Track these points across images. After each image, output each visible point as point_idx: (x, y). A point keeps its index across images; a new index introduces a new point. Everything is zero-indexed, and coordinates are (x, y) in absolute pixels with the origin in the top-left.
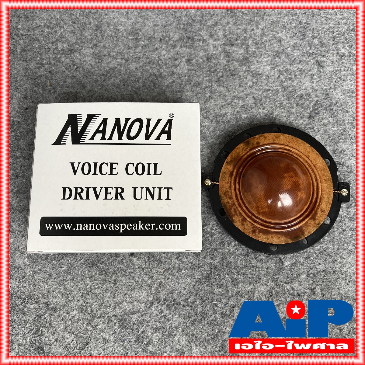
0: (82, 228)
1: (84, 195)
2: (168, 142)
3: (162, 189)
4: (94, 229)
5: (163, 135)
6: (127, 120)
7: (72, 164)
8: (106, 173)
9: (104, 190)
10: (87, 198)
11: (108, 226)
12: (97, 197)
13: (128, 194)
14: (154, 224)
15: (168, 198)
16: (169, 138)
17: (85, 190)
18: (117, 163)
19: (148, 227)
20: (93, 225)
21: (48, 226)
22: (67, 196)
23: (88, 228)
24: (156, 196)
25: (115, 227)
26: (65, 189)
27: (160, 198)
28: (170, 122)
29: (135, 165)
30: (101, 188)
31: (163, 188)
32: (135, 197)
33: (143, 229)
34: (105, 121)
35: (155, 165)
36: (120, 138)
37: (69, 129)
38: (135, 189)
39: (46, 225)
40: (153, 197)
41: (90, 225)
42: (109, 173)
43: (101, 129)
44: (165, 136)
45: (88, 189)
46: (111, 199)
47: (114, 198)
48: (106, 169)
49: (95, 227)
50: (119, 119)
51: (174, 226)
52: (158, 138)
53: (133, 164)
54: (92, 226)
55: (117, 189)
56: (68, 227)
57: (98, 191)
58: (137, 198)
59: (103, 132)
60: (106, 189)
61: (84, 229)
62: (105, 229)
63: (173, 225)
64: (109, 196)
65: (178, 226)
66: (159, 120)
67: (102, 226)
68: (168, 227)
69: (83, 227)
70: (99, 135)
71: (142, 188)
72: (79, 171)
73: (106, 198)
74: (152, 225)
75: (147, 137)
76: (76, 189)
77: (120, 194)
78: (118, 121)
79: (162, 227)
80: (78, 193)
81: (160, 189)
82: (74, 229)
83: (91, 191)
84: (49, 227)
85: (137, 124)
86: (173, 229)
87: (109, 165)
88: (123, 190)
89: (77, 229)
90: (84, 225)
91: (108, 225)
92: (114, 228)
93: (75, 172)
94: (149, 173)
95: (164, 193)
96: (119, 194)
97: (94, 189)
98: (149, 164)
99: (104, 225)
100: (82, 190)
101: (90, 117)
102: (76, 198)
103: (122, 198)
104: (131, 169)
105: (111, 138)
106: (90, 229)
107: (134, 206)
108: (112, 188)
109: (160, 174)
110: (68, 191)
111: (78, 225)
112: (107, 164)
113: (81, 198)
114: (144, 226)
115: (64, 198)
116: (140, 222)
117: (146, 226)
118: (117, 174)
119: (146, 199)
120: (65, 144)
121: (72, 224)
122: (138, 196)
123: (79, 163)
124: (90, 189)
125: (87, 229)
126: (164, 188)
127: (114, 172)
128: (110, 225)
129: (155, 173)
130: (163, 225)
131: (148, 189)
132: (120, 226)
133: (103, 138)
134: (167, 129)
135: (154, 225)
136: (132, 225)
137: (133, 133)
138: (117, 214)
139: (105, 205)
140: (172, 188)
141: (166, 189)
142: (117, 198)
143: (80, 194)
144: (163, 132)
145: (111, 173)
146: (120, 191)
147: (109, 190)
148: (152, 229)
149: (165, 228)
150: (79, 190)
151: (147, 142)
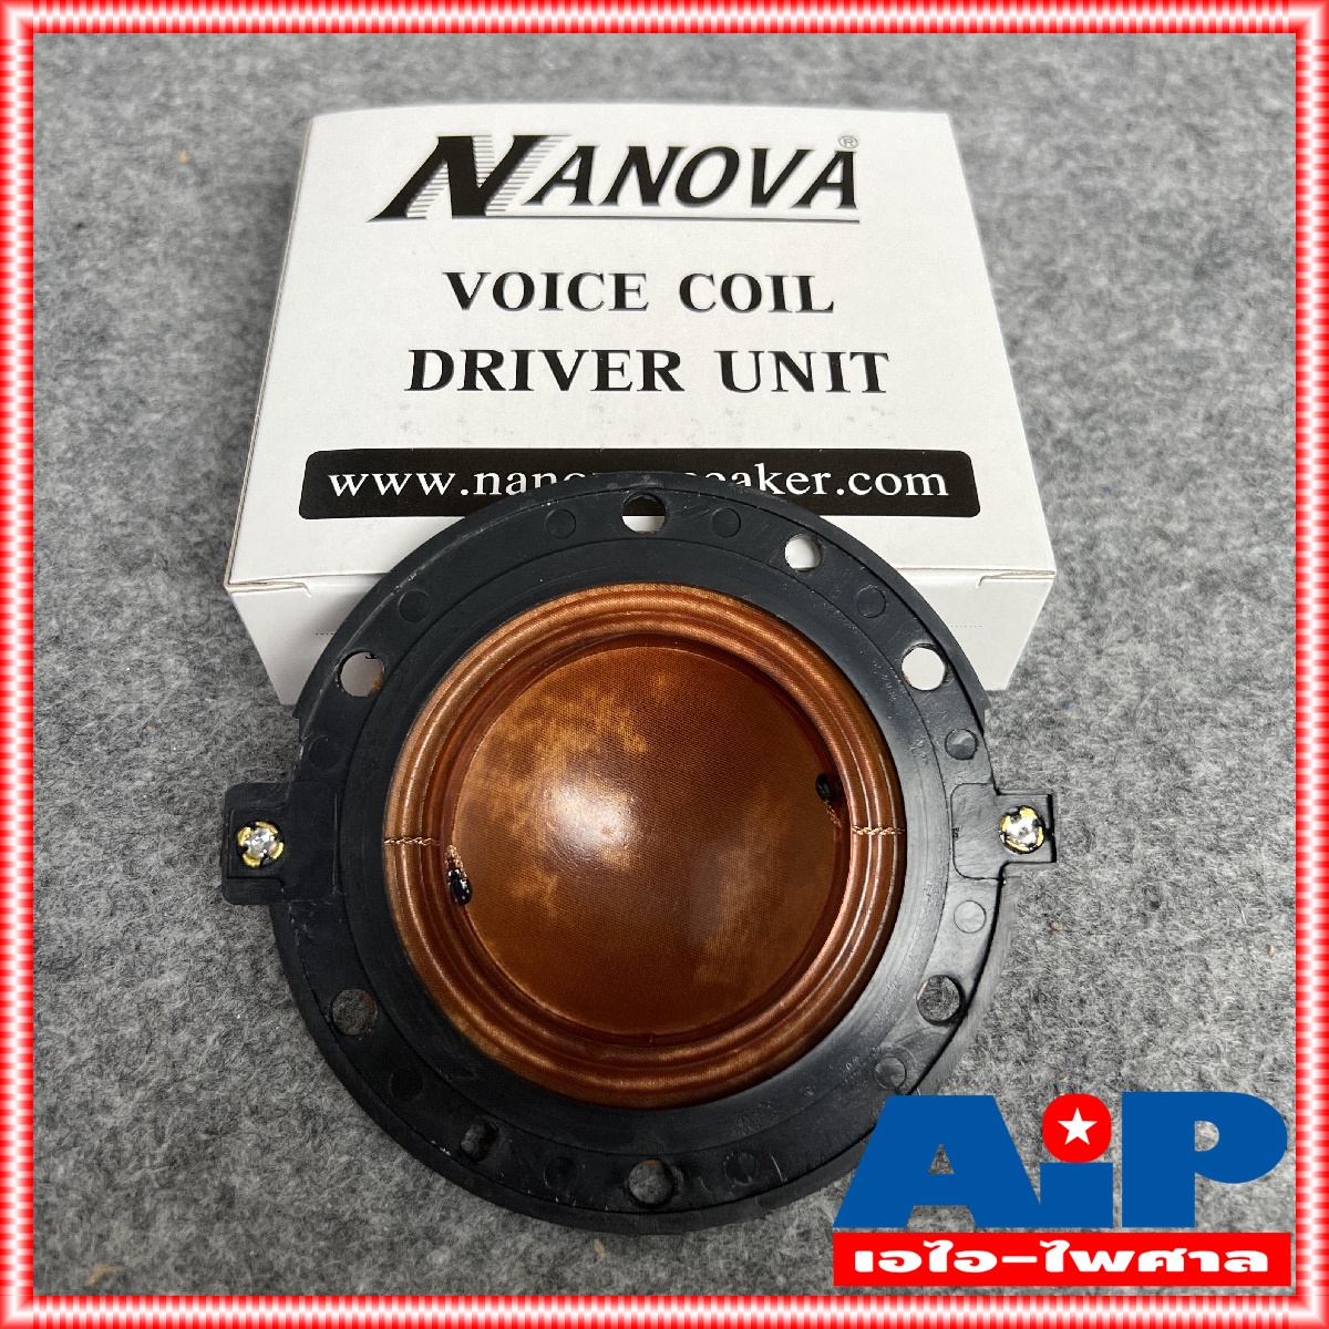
0: (502, 490)
1: (506, 374)
2: (847, 214)
3: (844, 359)
5: (821, 193)
6: (675, 152)
7: (455, 279)
8: (599, 306)
9: (591, 358)
10: (522, 385)
12: (564, 382)
13: (698, 371)
14: (828, 475)
15: (873, 385)
16: (848, 204)
17: (510, 362)
18: (644, 275)
19: (797, 486)
20: (552, 476)
22: (431, 378)
24: (822, 376)
26: (420, 357)
27: (838, 385)
28: (843, 158)
29: (719, 282)
30: (581, 353)
31: (848, 355)
32: (729, 383)
33: (777, 491)
34: (586, 153)
35: (804, 281)
37: (442, 177)
38: (726, 358)
39: (333, 478)
40: (807, 384)
41: (538, 477)
42: (611, 300)
43: (571, 175)
45: (523, 357)
46: (628, 388)
47: (639, 382)
48: (597, 292)
50: (643, 149)
51: (918, 484)
52: (803, 204)
53: (711, 278)
55: (648, 357)
56: (435, 484)
57: (567, 361)
58: (738, 384)
59: (582, 184)
60: (603, 356)
61: (509, 490)
63: (909, 478)
64: (614, 379)
65: (934, 485)
66: (802, 153)
68: (888, 484)
69: (504, 484)
70: (565, 192)
71: (757, 354)
72: (484, 298)
73: (603, 384)
74: (818, 477)
75: (761, 199)
76: (471, 356)
77: (664, 372)
78: (637, 154)
79: (860, 483)
80: (478, 371)
81: (835, 358)
82: (464, 492)
83: (538, 368)
84: (345, 485)
85: (716, 163)
86: (912, 492)
87: (611, 282)
88: (674, 360)
89: (480, 491)
90: (510, 478)
93: (465, 301)
94: (780, 304)
95: (854, 372)
96: (659, 371)
97: (552, 357)
98: (777, 280)
100: (497, 359)
101: (523, 145)
102: (470, 384)
103: (673, 386)
104: (703, 292)
105: (612, 197)
107: (730, 413)
108: (628, 352)
109: (830, 310)
110: (433, 363)
111: (480, 477)
112: (601, 277)
113: (495, 386)
114: (780, 483)
115: (417, 384)
116: (761, 467)
117: (789, 482)
118: (645, 308)
119: (780, 388)
120: (424, 218)
121: (451, 476)
122: (743, 373)
123: (483, 275)
124: (530, 355)
125: (524, 491)
126: (853, 355)
127: (631, 298)
129: (807, 305)
130: (867, 477)
131: (782, 357)
133: (582, 197)
134: (835, 179)
135: (824, 479)
136: (728, 477)
137: (701, 189)
138: (655, 442)
139: (601, 409)
140: (884, 355)
141: (860, 360)
142: (649, 385)
143: (487, 373)
144: (821, 185)
145: (620, 303)
146: (661, 361)
147: (614, 361)
148: (820, 491)
149: (875, 487)
150: (484, 361)
151: (760, 211)
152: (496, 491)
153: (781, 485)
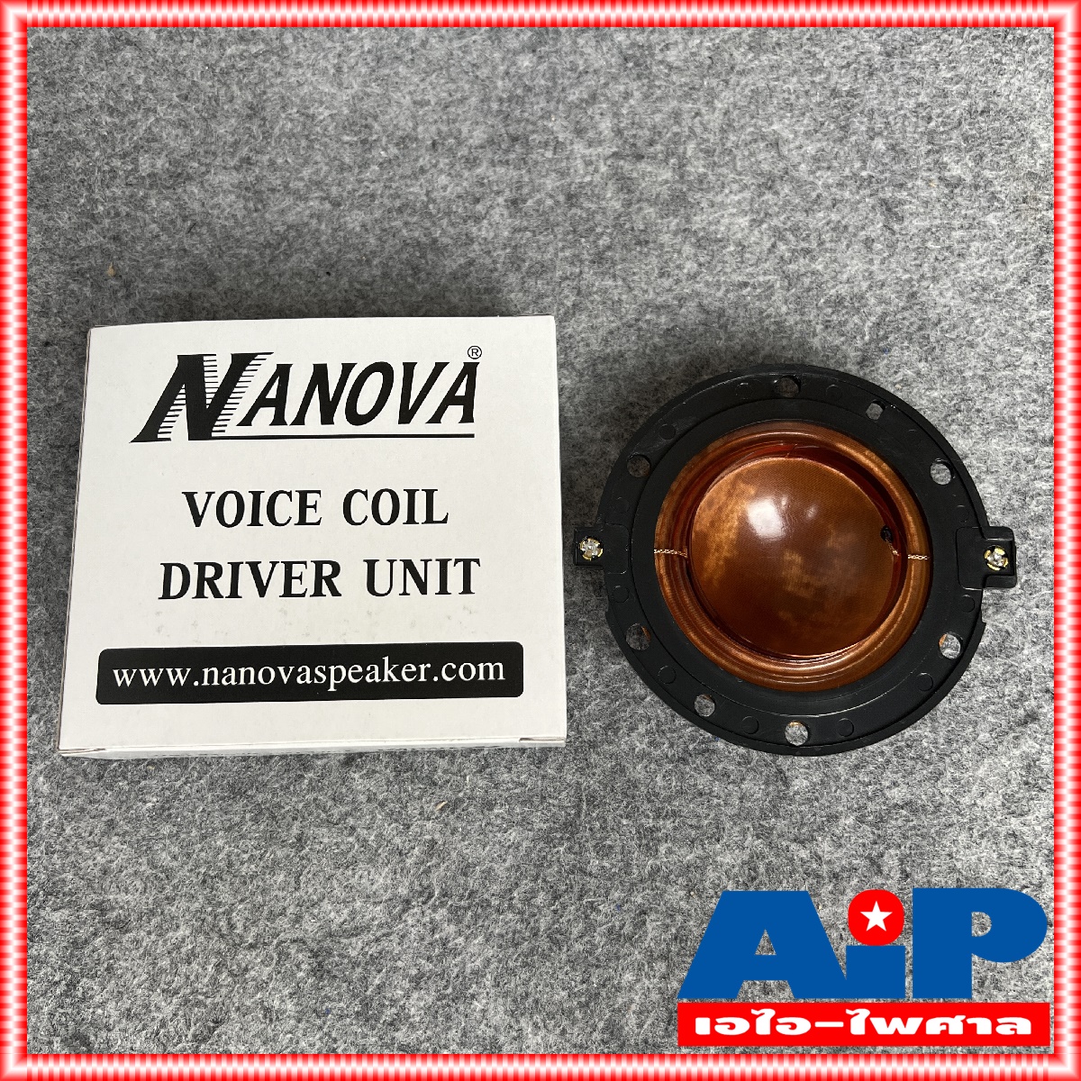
0: (220, 681)
1: (224, 584)
2: (466, 428)
3: (450, 564)
4: (252, 682)
5: (450, 408)
6: (347, 368)
7: (190, 497)
8: (288, 521)
9: (280, 569)
10: (234, 593)
11: (295, 674)
12: (262, 590)
13: (351, 580)
14: (429, 666)
15: (467, 589)
16: (468, 417)
17: (227, 571)
18: (319, 492)
19: (409, 675)
20: (252, 670)
21: (121, 675)
22: (175, 588)
23: (238, 679)
24: (433, 583)
25: (313, 675)
26: (168, 568)
27: (443, 590)
28: (470, 370)
29: (371, 496)
30: (274, 564)
31: (453, 562)
32: (371, 588)
33: (395, 679)
34: (283, 372)
35: (430, 494)
36: (327, 418)
37: (181, 397)
38: (371, 564)
39: (116, 672)
40: (423, 588)
41: (242, 670)
42: (296, 519)
43: (272, 394)
44: (455, 411)
45: (235, 567)
46: (303, 595)
47: (311, 591)
48: (287, 508)
49: (256, 676)
50: (324, 366)
51: (486, 669)
52: (436, 418)
53: (365, 493)
54: (248, 673)
55: (319, 565)
56: (178, 677)
57: (264, 570)
58: (377, 590)
59: (279, 404)
60: (289, 566)
61: (224, 682)
62: (285, 680)
63: (481, 666)
64: (296, 587)
65: (496, 669)
66: (440, 367)
67: (278, 673)
68: (467, 672)
69: (221, 676)
70: (267, 413)
71: (391, 562)
72: (210, 516)
73: (288, 592)
74: (422, 667)
75: (406, 415)
76: (202, 567)
77: (329, 580)
78: (320, 372)
79: (450, 672)
80: (205, 580)
81: (443, 564)
82: (196, 683)
83: (245, 573)
84: (123, 678)
85: (376, 379)
86: (481, 678)
87: (296, 496)
88: (336, 569)
89: (206, 683)
90: (225, 671)
91: (295, 671)
92: (311, 679)
93: (198, 520)
94: (411, 520)
95: (456, 574)
96: (326, 579)
97: (254, 566)
98: (411, 494)
99: (281, 669)
100: (219, 570)
101: (241, 362)
102: (200, 594)
103: (335, 593)
104: (361, 507)
105: (300, 420)
106: (242, 682)
107: (369, 614)
108: (305, 563)
109: (445, 521)
110: (177, 575)
111: (206, 671)
112: (290, 494)
113: (217, 594)
114: (397, 673)
115: (166, 595)
116: (386, 659)
117: (404, 670)
118: (318, 523)
119: (405, 593)
120: (169, 439)
121: (189, 670)
122: (381, 585)
123: (210, 494)
124: (241, 566)
125: (233, 682)
126: (457, 561)
127: (311, 516)
128: (300, 670)
129: (429, 520)
130: (454, 667)
131: (408, 565)
132: (327, 673)
133: (279, 420)
134: (461, 391)
135: (426, 669)
136: (364, 668)
137: (364, 405)
138: (319, 640)
139: (285, 613)
140: (477, 561)
141: (461, 564)
142: (318, 592)
143: (211, 582)
144: (451, 399)
145: (302, 521)
146: (327, 570)
147: (296, 570)
148: (422, 679)
149: (458, 676)
150: (210, 571)
151: (405, 429)
152: (216, 683)
153: (399, 676)
